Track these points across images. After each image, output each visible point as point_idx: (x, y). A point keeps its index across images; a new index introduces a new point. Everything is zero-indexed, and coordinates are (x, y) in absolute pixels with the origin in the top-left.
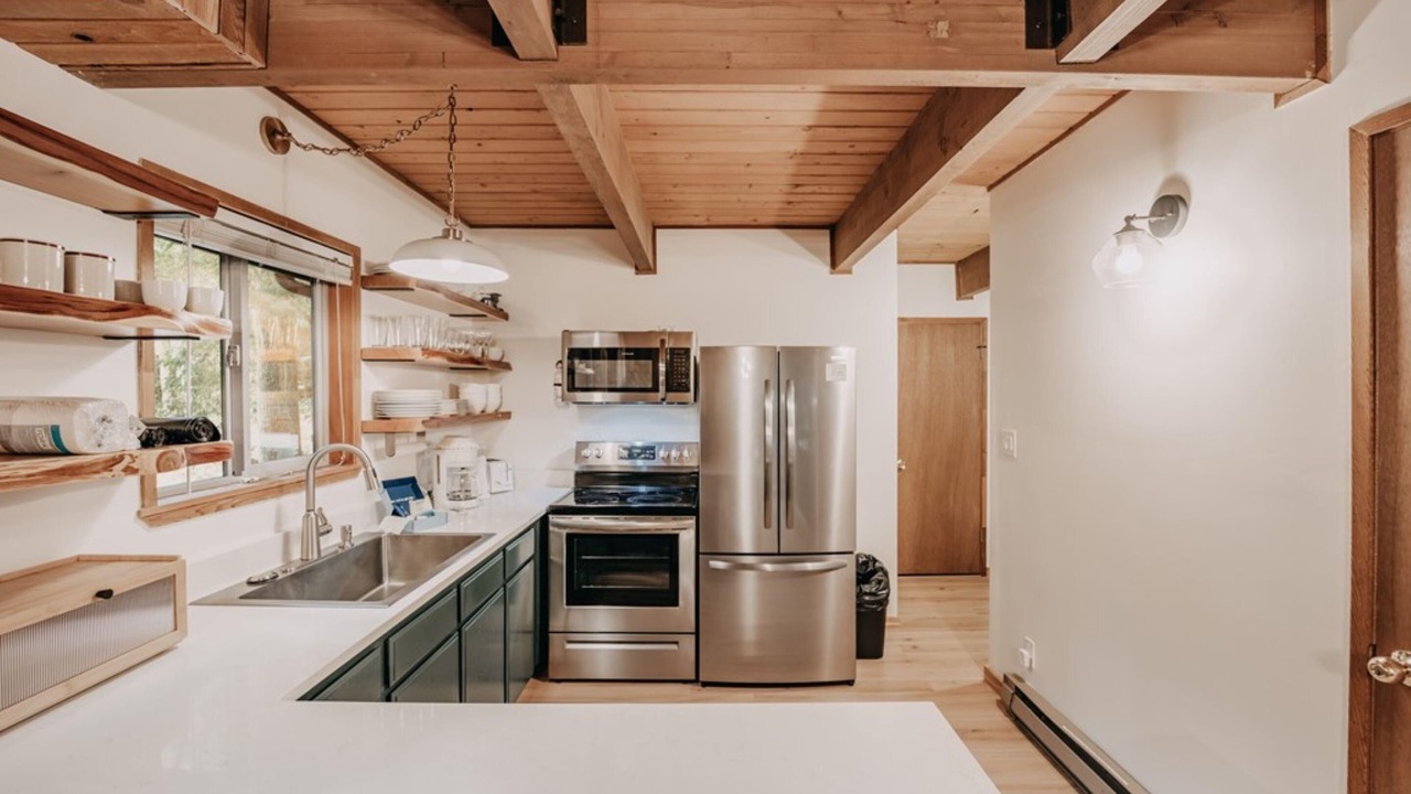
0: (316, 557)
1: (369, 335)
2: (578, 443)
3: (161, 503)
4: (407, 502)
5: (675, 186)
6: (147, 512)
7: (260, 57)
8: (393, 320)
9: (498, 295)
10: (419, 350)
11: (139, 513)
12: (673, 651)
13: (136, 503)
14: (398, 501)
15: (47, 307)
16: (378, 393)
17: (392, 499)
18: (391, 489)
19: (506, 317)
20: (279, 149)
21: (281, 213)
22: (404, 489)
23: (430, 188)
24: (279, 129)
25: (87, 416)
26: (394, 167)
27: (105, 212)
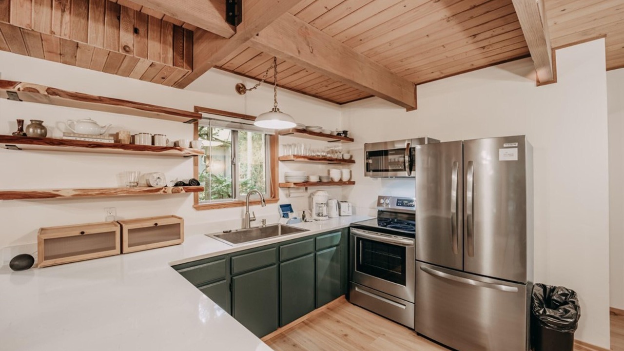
0: (248, 227)
1: (282, 152)
2: (379, 197)
3: (199, 204)
4: (288, 213)
5: (402, 61)
6: (195, 206)
7: (190, 68)
8: (295, 145)
9: (347, 131)
10: (292, 156)
11: (193, 206)
12: (403, 309)
13: (192, 203)
14: (285, 212)
15: (144, 149)
16: (286, 172)
17: (283, 211)
18: (283, 208)
19: (352, 140)
20: (242, 93)
21: (244, 114)
22: (287, 209)
23: (313, 92)
24: (241, 86)
25: (154, 177)
26: (294, 88)
27: (184, 122)
